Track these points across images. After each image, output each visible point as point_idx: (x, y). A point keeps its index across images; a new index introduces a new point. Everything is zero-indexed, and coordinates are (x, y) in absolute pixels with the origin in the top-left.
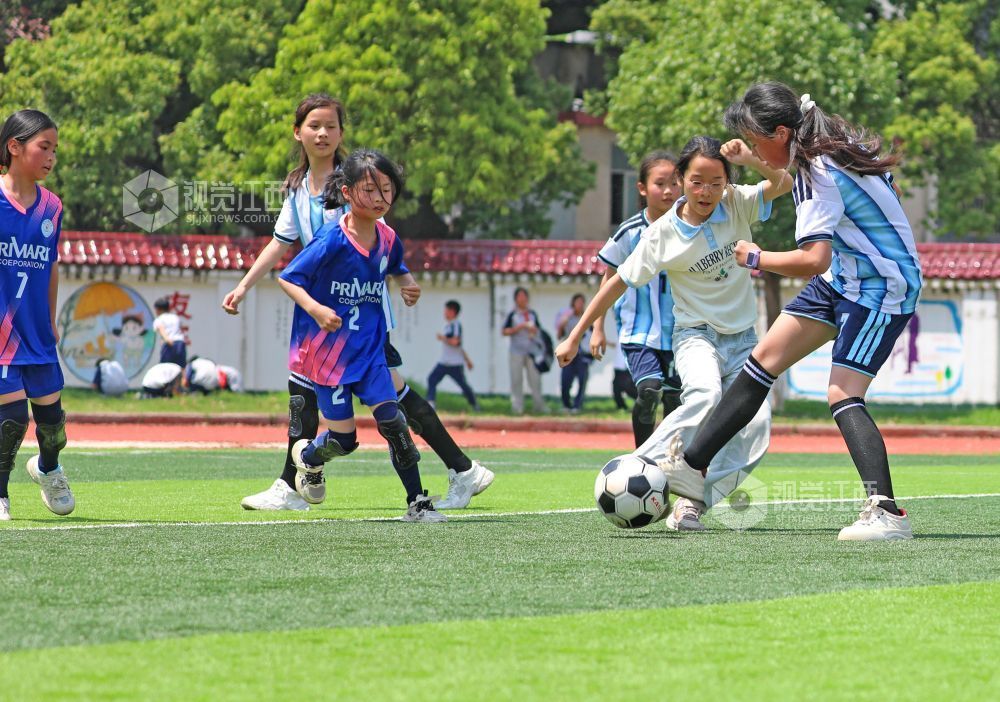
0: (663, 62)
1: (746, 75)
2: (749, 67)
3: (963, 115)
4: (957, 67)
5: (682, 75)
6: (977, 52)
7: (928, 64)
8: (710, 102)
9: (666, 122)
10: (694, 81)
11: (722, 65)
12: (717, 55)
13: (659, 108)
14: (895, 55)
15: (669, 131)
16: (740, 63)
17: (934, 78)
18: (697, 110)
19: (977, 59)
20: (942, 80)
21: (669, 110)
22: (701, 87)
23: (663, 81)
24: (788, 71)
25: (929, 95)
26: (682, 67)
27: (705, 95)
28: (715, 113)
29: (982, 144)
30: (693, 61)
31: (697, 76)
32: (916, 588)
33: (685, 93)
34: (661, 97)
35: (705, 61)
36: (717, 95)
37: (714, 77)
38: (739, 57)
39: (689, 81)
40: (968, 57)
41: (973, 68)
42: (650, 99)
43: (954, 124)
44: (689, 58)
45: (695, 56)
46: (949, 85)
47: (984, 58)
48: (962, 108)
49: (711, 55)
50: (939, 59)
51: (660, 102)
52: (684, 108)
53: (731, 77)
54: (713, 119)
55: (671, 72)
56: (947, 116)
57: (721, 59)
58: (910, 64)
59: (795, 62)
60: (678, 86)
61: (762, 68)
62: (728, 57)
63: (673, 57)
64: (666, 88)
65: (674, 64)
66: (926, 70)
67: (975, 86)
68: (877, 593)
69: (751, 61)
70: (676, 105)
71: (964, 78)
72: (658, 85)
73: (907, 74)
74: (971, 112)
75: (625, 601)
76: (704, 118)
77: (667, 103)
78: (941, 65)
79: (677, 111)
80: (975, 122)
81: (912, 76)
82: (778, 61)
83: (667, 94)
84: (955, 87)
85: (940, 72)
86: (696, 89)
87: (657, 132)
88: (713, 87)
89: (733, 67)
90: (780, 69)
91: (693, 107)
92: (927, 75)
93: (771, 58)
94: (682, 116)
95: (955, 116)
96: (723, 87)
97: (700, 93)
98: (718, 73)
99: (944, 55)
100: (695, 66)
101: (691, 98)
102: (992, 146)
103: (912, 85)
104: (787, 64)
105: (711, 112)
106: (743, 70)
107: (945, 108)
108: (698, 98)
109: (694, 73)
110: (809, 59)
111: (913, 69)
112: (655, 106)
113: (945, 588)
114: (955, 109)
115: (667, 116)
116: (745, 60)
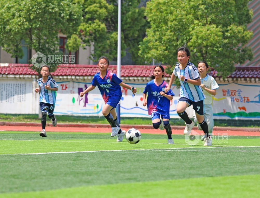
0: (6, 5)
1: (33, 10)
2: (35, 7)
3: (102, 23)
4: (101, 7)
5: (12, 10)
6: (107, 2)
7: (91, 6)
8: (22, 19)
9: (7, 25)
10: (16, 12)
11: (26, 6)
12: (24, 3)
13: (5, 20)
14: (81, 3)
15: (8, 27)
16: (31, 6)
17: (93, 11)
18: (17, 21)
19: (107, 5)
20: (97, 11)
21: (8, 21)
22: (19, 14)
23: (6, 11)
24: (47, 8)
25: (91, 16)
26: (12, 7)
27: (20, 16)
28: (23, 22)
29: (109, 32)
30: (16, 5)
31: (17, 10)
32: (103, 186)
33: (14, 15)
34: (6, 16)
35: (20, 5)
36: (24, 16)
37: (23, 10)
38: (31, 4)
39: (15, 12)
40: (104, 4)
41: (106, 8)
42: (2, 17)
43: (99, 26)
44: (15, 4)
45: (17, 3)
46: (98, 13)
47: (110, 4)
48: (102, 21)
49: (22, 3)
50: (95, 5)
51: (5, 18)
52: (13, 20)
53: (29, 10)
54: (23, 24)
55: (9, 8)
56: (97, 23)
57: (25, 5)
58: (86, 6)
59: (50, 6)
60: (11, 13)
61: (39, 7)
62: (28, 4)
63: (10, 4)
64: (7, 14)
65: (10, 6)
66: (91, 8)
67: (107, 13)
69: (35, 5)
70: (10, 19)
71: (103, 11)
72: (5, 12)
73: (85, 9)
74: (105, 22)
76: (19, 24)
77: (8, 19)
78: (95, 7)
79: (11, 21)
80: (106, 25)
81: (86, 10)
82: (44, 5)
83: (7, 16)
84: (100, 13)
85: (95, 9)
86: (17, 14)
87: (4, 28)
88: (22, 14)
89: (29, 7)
90: (44, 8)
91: (16, 20)
92: (91, 10)
93: (42, 4)
94: (12, 23)
95: (100, 23)
96: (26, 13)
97: (18, 16)
98: (24, 9)
99: (97, 3)
100: (17, 7)
101: (15, 17)
102: (112, 33)
103: (86, 13)
104: (46, 6)
105: (22, 21)
106: (33, 8)
107: (97, 21)
108: (18, 17)
109: (17, 9)
110: (54, 4)
111: (87, 8)
112: (4, 20)
113: (112, 186)
114: (100, 21)
115: (8, 23)
116: (33, 5)
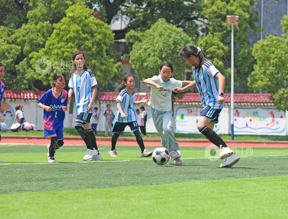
0: (144, 47)
1: (165, 50)
2: (166, 48)
3: (220, 61)
4: (219, 49)
5: (148, 50)
6: (224, 45)
7: (211, 48)
8: (156, 57)
9: (145, 62)
10: (152, 52)
11: (159, 48)
12: (157, 45)
13: (143, 59)
14: (203, 45)
15: (145, 64)
16: (163, 47)
17: (213, 51)
18: (152, 59)
19: (224, 46)
20: (215, 52)
21: (145, 59)
22: (153, 53)
23: (144, 52)
24: (175, 49)
25: (211, 55)
26: (148, 48)
27: (154, 55)
28: (157, 60)
29: (225, 68)
30: (151, 47)
31: (152, 51)
33: (149, 55)
34: (143, 56)
35: (154, 47)
36: (157, 55)
37: (157, 51)
38: (163, 46)
39: (150, 52)
40: (221, 46)
41: (223, 49)
42: (141, 56)
43: (218, 63)
44: (150, 46)
45: (152, 45)
46: (216, 53)
47: (225, 46)
48: (220, 59)
49: (156, 45)
50: (214, 47)
51: (143, 57)
52: (149, 59)
53: (161, 51)
54: (157, 61)
55: (146, 49)
56: (216, 61)
57: (158, 46)
58: (207, 48)
59: (177, 47)
60: (148, 53)
61: (169, 49)
62: (160, 46)
63: (146, 46)
64: (144, 54)
65: (146, 47)
66: (211, 49)
67: (223, 53)
68: (197, 182)
69: (166, 47)
70: (147, 58)
71: (220, 52)
72: (143, 53)
73: (206, 50)
74: (222, 60)
75: (133, 184)
76: (154, 61)
77: (145, 57)
78: (214, 48)
79: (147, 60)
80: (223, 62)
81: (207, 51)
82: (173, 47)
83: (145, 55)
84: (218, 54)
85: (214, 50)
86: (152, 54)
87: (142, 65)
88: (156, 53)
89: (161, 48)
90: (174, 49)
91: (151, 58)
92: (211, 51)
93: (171, 46)
94: (149, 60)
95: (218, 61)
96: (159, 53)
97: (153, 55)
98: (158, 50)
99: (215, 45)
100: (152, 48)
101: (151, 56)
102: (227, 69)
103: (207, 53)
104: (175, 47)
105: (156, 60)
106: (164, 49)
107: (215, 59)
108: (153, 56)
109: (152, 49)
110: (181, 46)
111: (207, 49)
112: (142, 58)
114: (218, 59)
115: (145, 61)
116: (165, 47)
